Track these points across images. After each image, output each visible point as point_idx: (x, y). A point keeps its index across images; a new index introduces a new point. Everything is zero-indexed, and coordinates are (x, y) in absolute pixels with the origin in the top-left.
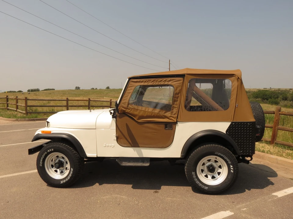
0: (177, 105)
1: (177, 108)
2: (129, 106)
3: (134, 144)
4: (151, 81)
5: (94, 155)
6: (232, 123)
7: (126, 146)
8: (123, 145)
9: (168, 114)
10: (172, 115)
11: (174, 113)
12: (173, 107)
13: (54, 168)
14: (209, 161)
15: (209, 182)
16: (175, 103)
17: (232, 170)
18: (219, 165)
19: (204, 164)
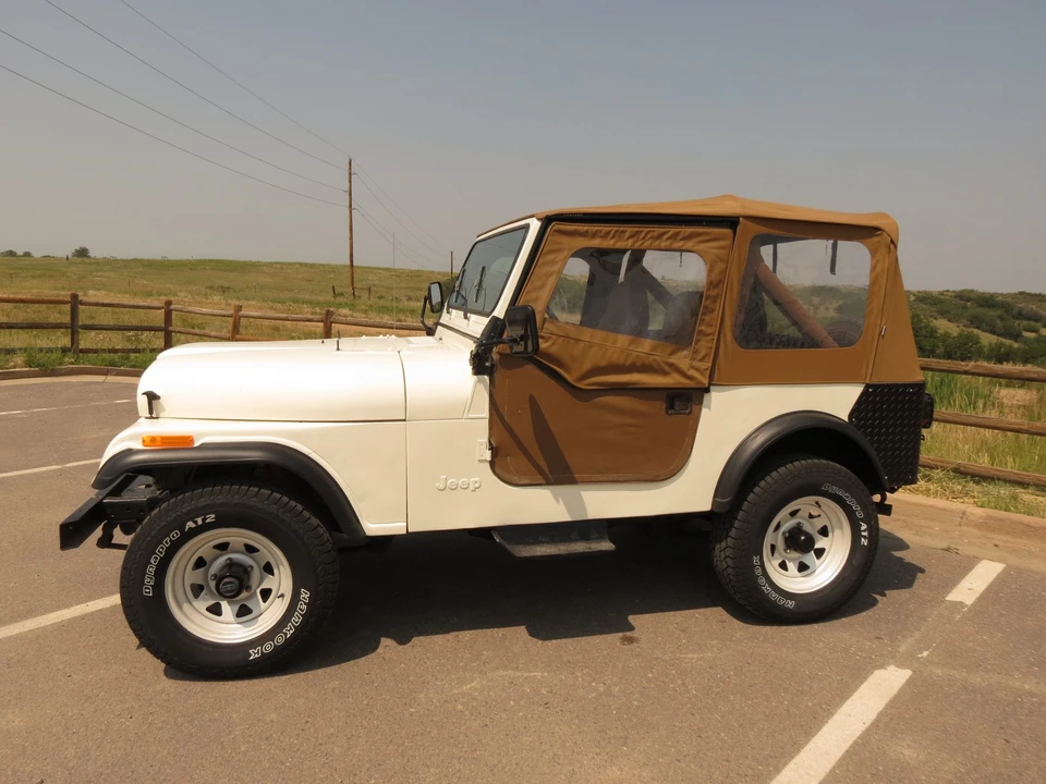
0: (711, 326)
1: (711, 337)
2: (545, 325)
3: (556, 472)
4: (627, 235)
5: (396, 527)
6: (868, 386)
7: (527, 482)
8: (515, 479)
9: (682, 359)
10: (695, 363)
11: (700, 356)
12: (700, 332)
13: (205, 600)
14: (793, 514)
15: (795, 583)
16: (707, 318)
17: (865, 537)
18: (819, 526)
19: (778, 527)
